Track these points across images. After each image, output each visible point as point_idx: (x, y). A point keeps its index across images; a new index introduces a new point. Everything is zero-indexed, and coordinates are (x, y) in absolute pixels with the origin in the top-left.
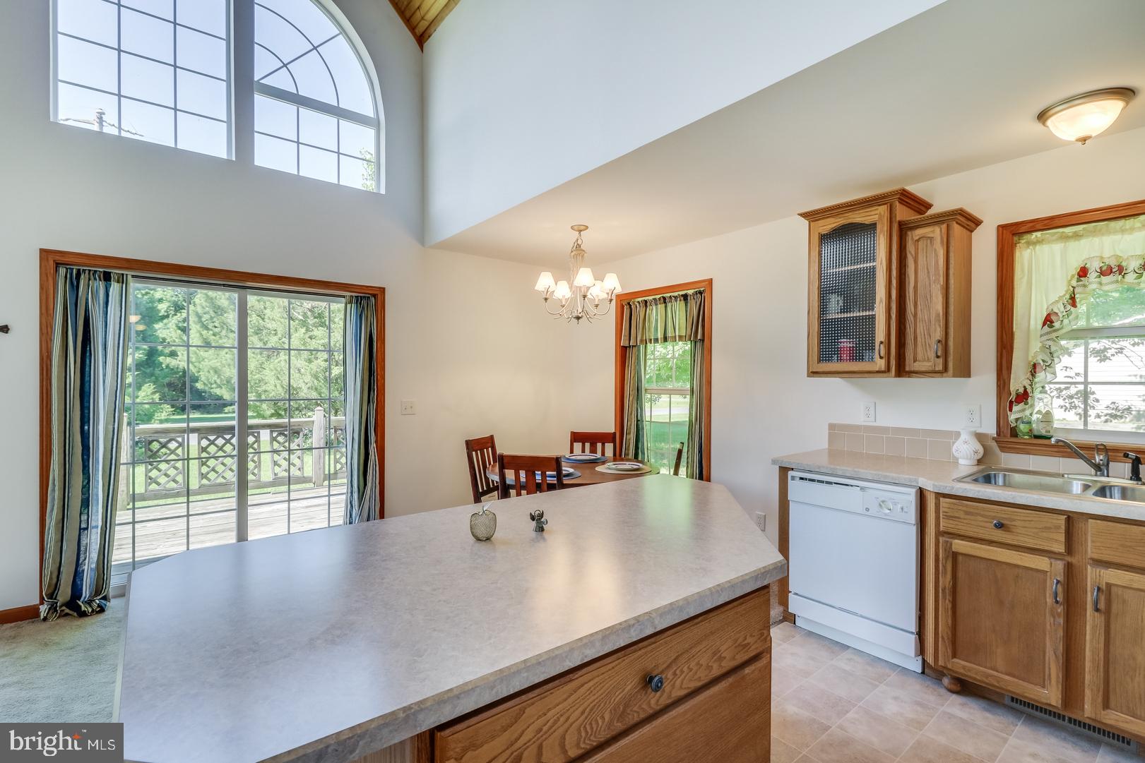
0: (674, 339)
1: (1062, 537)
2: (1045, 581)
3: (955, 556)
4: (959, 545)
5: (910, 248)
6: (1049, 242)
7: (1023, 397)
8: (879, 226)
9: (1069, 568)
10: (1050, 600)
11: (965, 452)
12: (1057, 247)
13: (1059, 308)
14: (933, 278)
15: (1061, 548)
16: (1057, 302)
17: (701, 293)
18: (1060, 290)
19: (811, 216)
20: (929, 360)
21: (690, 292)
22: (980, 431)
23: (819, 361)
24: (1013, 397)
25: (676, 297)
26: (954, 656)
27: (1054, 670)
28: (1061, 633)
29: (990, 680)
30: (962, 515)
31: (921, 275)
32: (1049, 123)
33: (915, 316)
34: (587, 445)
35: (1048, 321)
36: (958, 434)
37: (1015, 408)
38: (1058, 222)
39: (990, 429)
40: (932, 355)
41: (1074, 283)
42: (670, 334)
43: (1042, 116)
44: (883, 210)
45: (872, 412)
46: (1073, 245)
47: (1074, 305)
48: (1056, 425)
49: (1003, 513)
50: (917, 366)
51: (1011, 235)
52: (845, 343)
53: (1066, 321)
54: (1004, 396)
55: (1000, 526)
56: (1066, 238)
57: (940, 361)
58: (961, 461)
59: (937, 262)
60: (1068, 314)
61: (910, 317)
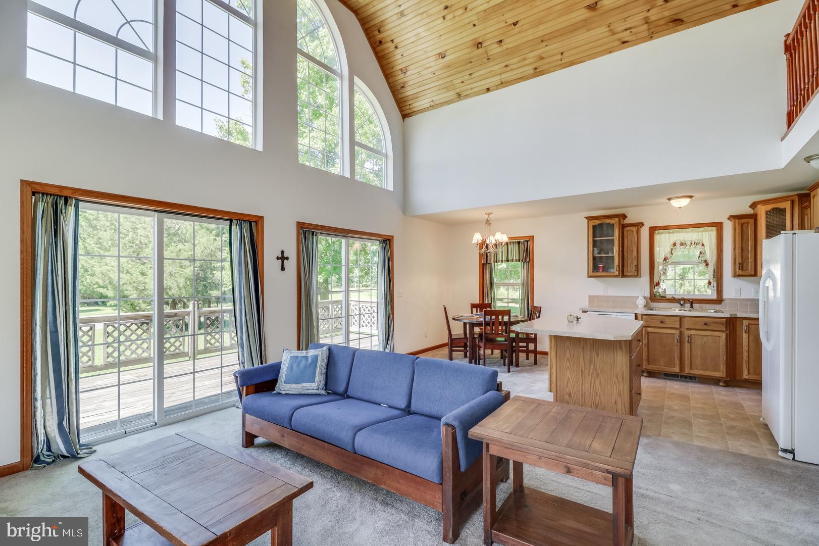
0: (512, 261)
1: (679, 323)
2: (674, 337)
3: (648, 333)
4: (650, 330)
5: (625, 233)
6: (665, 233)
7: (658, 284)
8: (615, 226)
9: (681, 332)
10: (676, 342)
11: (641, 302)
12: (667, 235)
13: (668, 255)
14: (633, 244)
15: (679, 327)
16: (667, 253)
17: (527, 241)
18: (669, 250)
19: (589, 219)
20: (632, 272)
21: (522, 241)
22: (645, 296)
23: (593, 272)
24: (655, 284)
25: (513, 243)
26: (648, 364)
27: (677, 362)
28: (679, 351)
29: (660, 369)
30: (650, 320)
31: (629, 243)
32: (671, 201)
33: (627, 257)
34: (478, 309)
35: (665, 259)
36: (638, 297)
37: (656, 288)
38: (668, 228)
39: (648, 295)
40: (633, 270)
41: (672, 247)
42: (510, 258)
43: (669, 199)
44: (617, 219)
45: (606, 291)
46: (671, 235)
47: (672, 254)
48: (667, 293)
49: (662, 318)
50: (628, 274)
51: (653, 230)
52: (601, 265)
53: (670, 260)
54: (652, 284)
55: (662, 322)
56: (669, 233)
57: (636, 272)
58: (639, 306)
59: (634, 239)
60: (671, 257)
61: (625, 257)
